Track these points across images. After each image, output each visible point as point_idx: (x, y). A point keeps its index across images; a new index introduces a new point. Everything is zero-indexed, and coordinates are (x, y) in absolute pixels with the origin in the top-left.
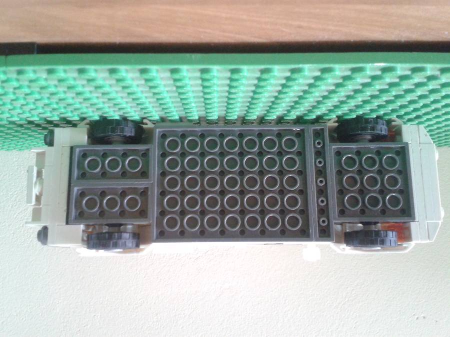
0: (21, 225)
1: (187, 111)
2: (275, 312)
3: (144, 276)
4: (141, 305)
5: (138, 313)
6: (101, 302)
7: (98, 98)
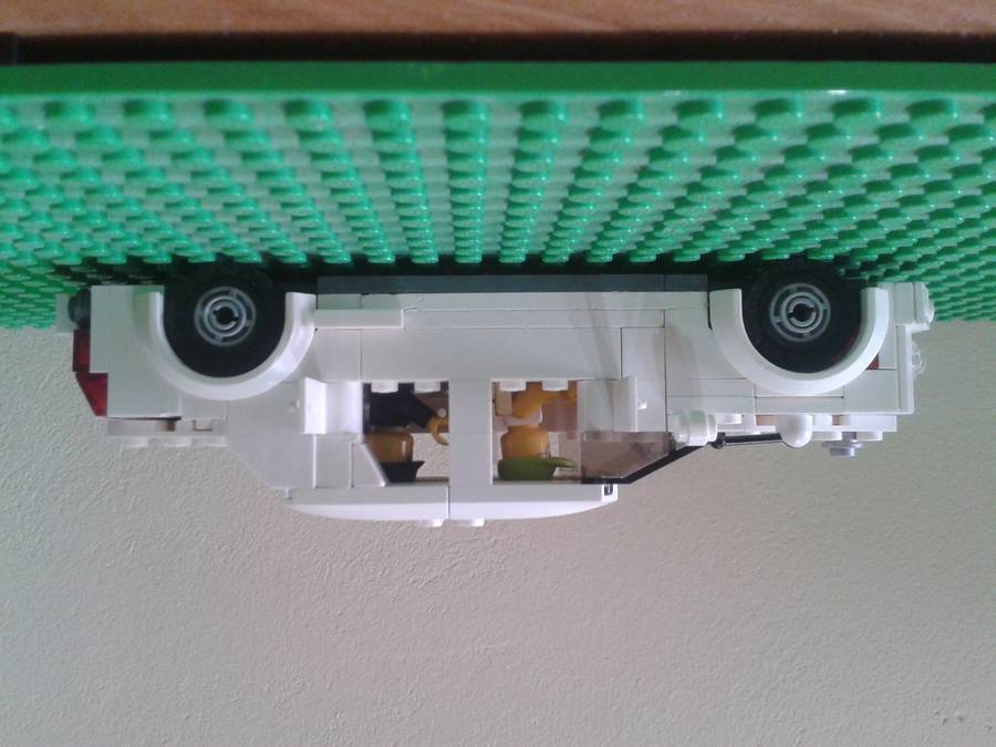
0: (16, 503)
1: (411, 234)
2: (614, 708)
3: (304, 623)
4: (298, 693)
5: (290, 712)
6: (204, 685)
7: (182, 187)
